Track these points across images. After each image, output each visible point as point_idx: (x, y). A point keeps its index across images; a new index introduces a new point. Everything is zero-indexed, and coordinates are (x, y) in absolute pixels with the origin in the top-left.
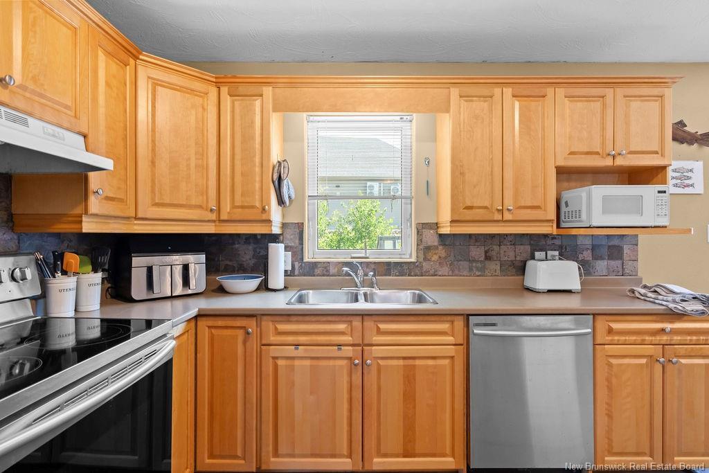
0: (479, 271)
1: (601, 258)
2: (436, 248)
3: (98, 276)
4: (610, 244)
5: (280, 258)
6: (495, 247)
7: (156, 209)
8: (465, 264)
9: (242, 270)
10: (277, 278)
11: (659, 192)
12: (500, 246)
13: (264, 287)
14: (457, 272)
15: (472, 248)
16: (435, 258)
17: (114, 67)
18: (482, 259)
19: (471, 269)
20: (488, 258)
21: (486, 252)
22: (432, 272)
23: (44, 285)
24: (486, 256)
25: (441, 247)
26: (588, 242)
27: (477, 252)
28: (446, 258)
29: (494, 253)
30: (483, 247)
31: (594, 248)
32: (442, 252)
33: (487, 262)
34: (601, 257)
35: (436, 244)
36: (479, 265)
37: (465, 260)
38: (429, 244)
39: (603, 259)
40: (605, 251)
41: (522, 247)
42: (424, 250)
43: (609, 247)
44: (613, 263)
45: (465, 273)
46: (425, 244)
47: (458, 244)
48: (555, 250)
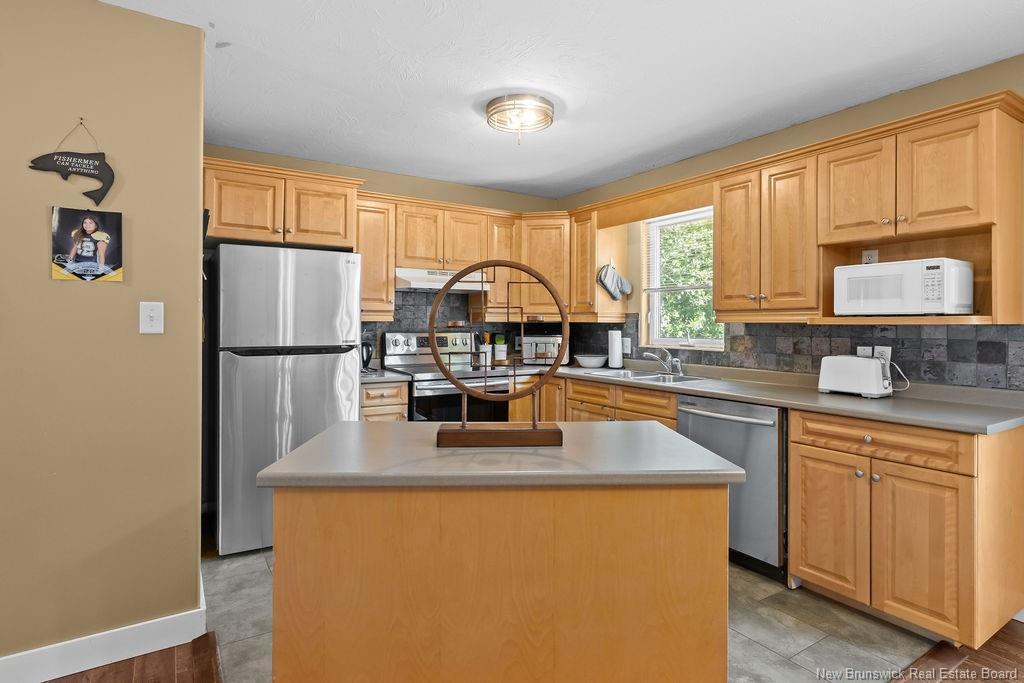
0: (787, 366)
1: (965, 360)
2: (743, 337)
3: (506, 346)
4: (982, 339)
5: (617, 342)
6: (805, 339)
7: (532, 307)
8: (773, 357)
9: (589, 351)
10: (616, 359)
11: (928, 268)
12: (811, 338)
13: (606, 365)
14: (763, 365)
15: (779, 339)
16: (741, 348)
17: (503, 231)
18: (790, 352)
19: (778, 364)
20: (797, 351)
21: (795, 344)
22: (738, 363)
23: (477, 348)
24: (794, 348)
25: (747, 338)
26: (941, 335)
27: (785, 344)
28: (751, 349)
29: (804, 346)
30: (791, 339)
31: (951, 344)
32: (748, 342)
33: (795, 356)
34: (964, 357)
35: (742, 333)
36: (787, 359)
37: (771, 352)
38: (736, 333)
39: (968, 361)
40: (973, 350)
41: (839, 340)
42: (732, 339)
43: (980, 344)
44: (986, 368)
45: (771, 367)
46: (732, 334)
47: (763, 334)
48: (887, 345)
